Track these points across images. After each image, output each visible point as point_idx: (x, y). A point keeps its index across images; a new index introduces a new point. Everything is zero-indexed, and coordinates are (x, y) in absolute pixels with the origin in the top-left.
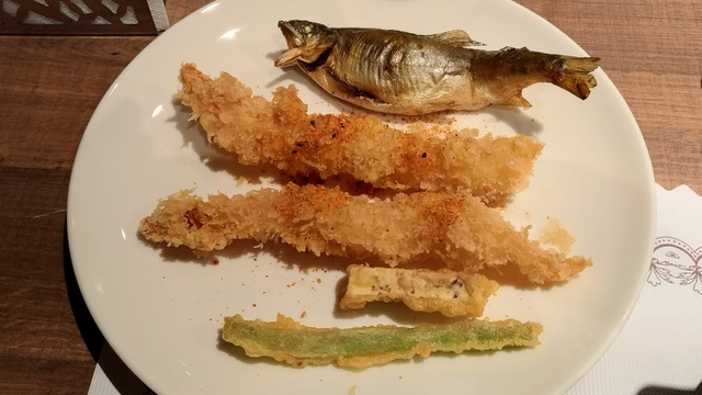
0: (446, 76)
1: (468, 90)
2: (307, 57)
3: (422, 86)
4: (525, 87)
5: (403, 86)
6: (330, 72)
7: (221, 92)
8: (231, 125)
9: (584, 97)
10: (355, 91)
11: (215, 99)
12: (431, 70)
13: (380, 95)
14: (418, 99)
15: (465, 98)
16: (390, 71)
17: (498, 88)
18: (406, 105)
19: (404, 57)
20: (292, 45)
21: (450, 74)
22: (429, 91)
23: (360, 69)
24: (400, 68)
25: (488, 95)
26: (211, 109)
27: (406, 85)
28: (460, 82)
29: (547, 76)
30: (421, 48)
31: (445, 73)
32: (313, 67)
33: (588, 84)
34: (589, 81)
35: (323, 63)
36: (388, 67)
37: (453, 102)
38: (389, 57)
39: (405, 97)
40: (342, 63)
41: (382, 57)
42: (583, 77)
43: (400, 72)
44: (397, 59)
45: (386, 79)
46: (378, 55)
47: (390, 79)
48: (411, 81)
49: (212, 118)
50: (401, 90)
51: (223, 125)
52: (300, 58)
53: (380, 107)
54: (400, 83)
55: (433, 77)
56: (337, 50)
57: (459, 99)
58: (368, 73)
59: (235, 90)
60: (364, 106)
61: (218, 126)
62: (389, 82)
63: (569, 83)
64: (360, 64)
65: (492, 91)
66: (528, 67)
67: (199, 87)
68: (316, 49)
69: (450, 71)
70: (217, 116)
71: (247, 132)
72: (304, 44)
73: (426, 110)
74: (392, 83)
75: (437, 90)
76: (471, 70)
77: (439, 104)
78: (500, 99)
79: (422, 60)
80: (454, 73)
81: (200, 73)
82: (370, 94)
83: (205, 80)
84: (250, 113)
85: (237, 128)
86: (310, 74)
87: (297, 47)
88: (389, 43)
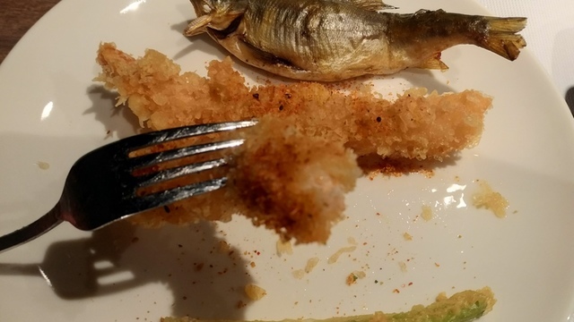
0: (365, 41)
1: (386, 54)
2: (218, 24)
3: (341, 51)
4: (445, 49)
5: (322, 52)
6: (243, 40)
7: (150, 71)
8: (168, 107)
9: (512, 58)
10: (272, 58)
11: (144, 79)
12: (350, 35)
13: (298, 62)
14: (336, 65)
15: (384, 62)
16: (308, 37)
17: (416, 51)
18: (325, 71)
19: (321, 22)
20: (200, 13)
21: (368, 38)
22: (348, 57)
23: (276, 35)
24: (318, 34)
25: (405, 59)
26: (140, 91)
27: (325, 51)
28: (378, 46)
29: (470, 38)
30: (338, 12)
31: (364, 37)
32: (224, 34)
33: (517, 45)
34: (518, 41)
35: (235, 30)
36: (306, 32)
37: (371, 67)
38: (306, 22)
39: (324, 63)
40: (255, 30)
41: (299, 23)
42: (510, 37)
43: (319, 37)
44: (314, 23)
45: (303, 45)
46: (295, 21)
47: (308, 45)
48: (330, 47)
49: (143, 100)
50: (320, 56)
51: (157, 107)
52: (211, 26)
53: (298, 74)
54: (319, 49)
55: (352, 42)
56: (249, 17)
57: (377, 64)
58: (285, 40)
59: (167, 68)
60: (282, 74)
61: (151, 109)
62: (307, 48)
63: (495, 44)
64: (276, 31)
65: (410, 54)
66: (449, 29)
67: (123, 68)
68: (227, 15)
69: (369, 34)
70: (148, 98)
71: (185, 112)
72: (213, 11)
73: (346, 75)
74: (311, 49)
75: (356, 55)
76: (387, 33)
77: (358, 69)
78: (417, 62)
79: (341, 25)
80: (372, 37)
81: (120, 53)
82: (288, 61)
83: (129, 60)
84: (185, 92)
85: (174, 109)
86: (221, 42)
87: (206, 14)
88: (304, 7)
